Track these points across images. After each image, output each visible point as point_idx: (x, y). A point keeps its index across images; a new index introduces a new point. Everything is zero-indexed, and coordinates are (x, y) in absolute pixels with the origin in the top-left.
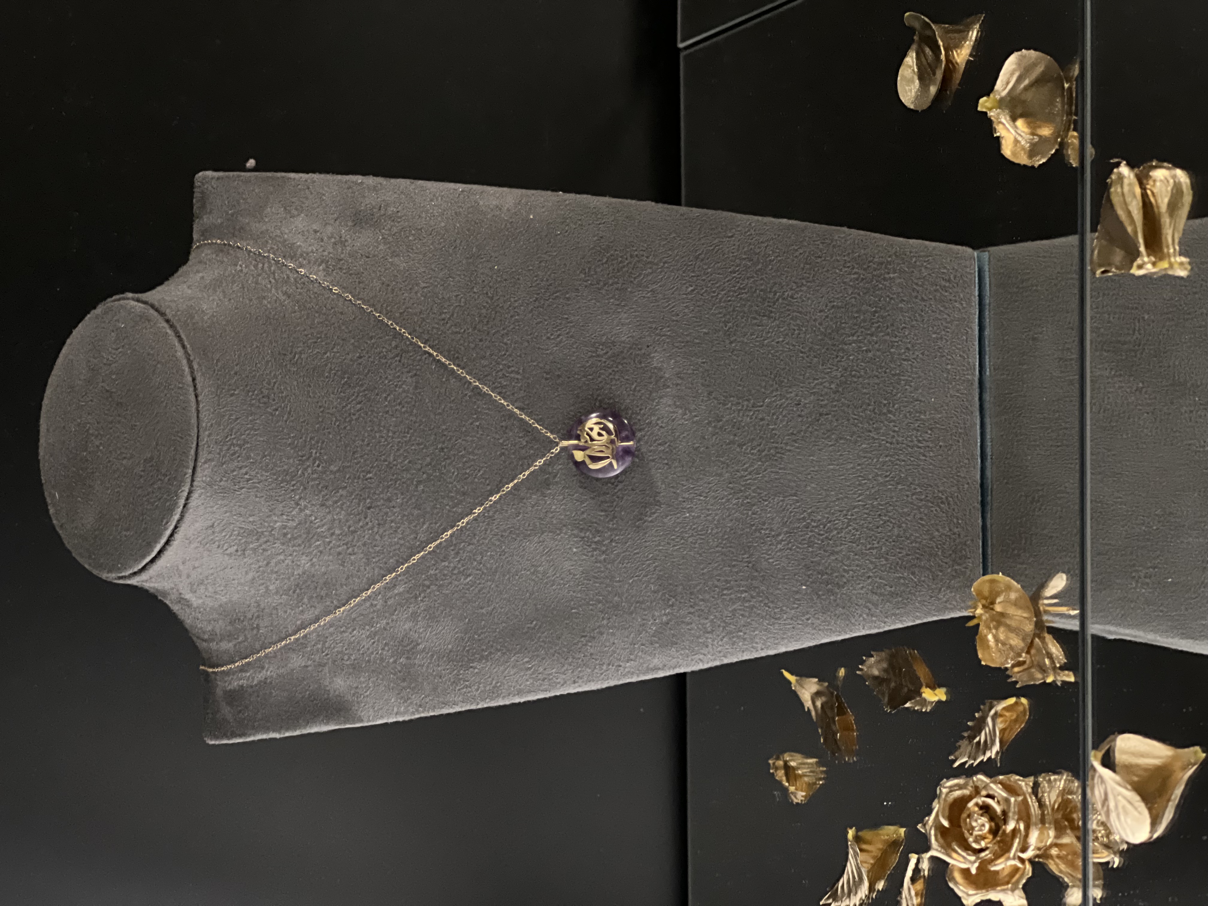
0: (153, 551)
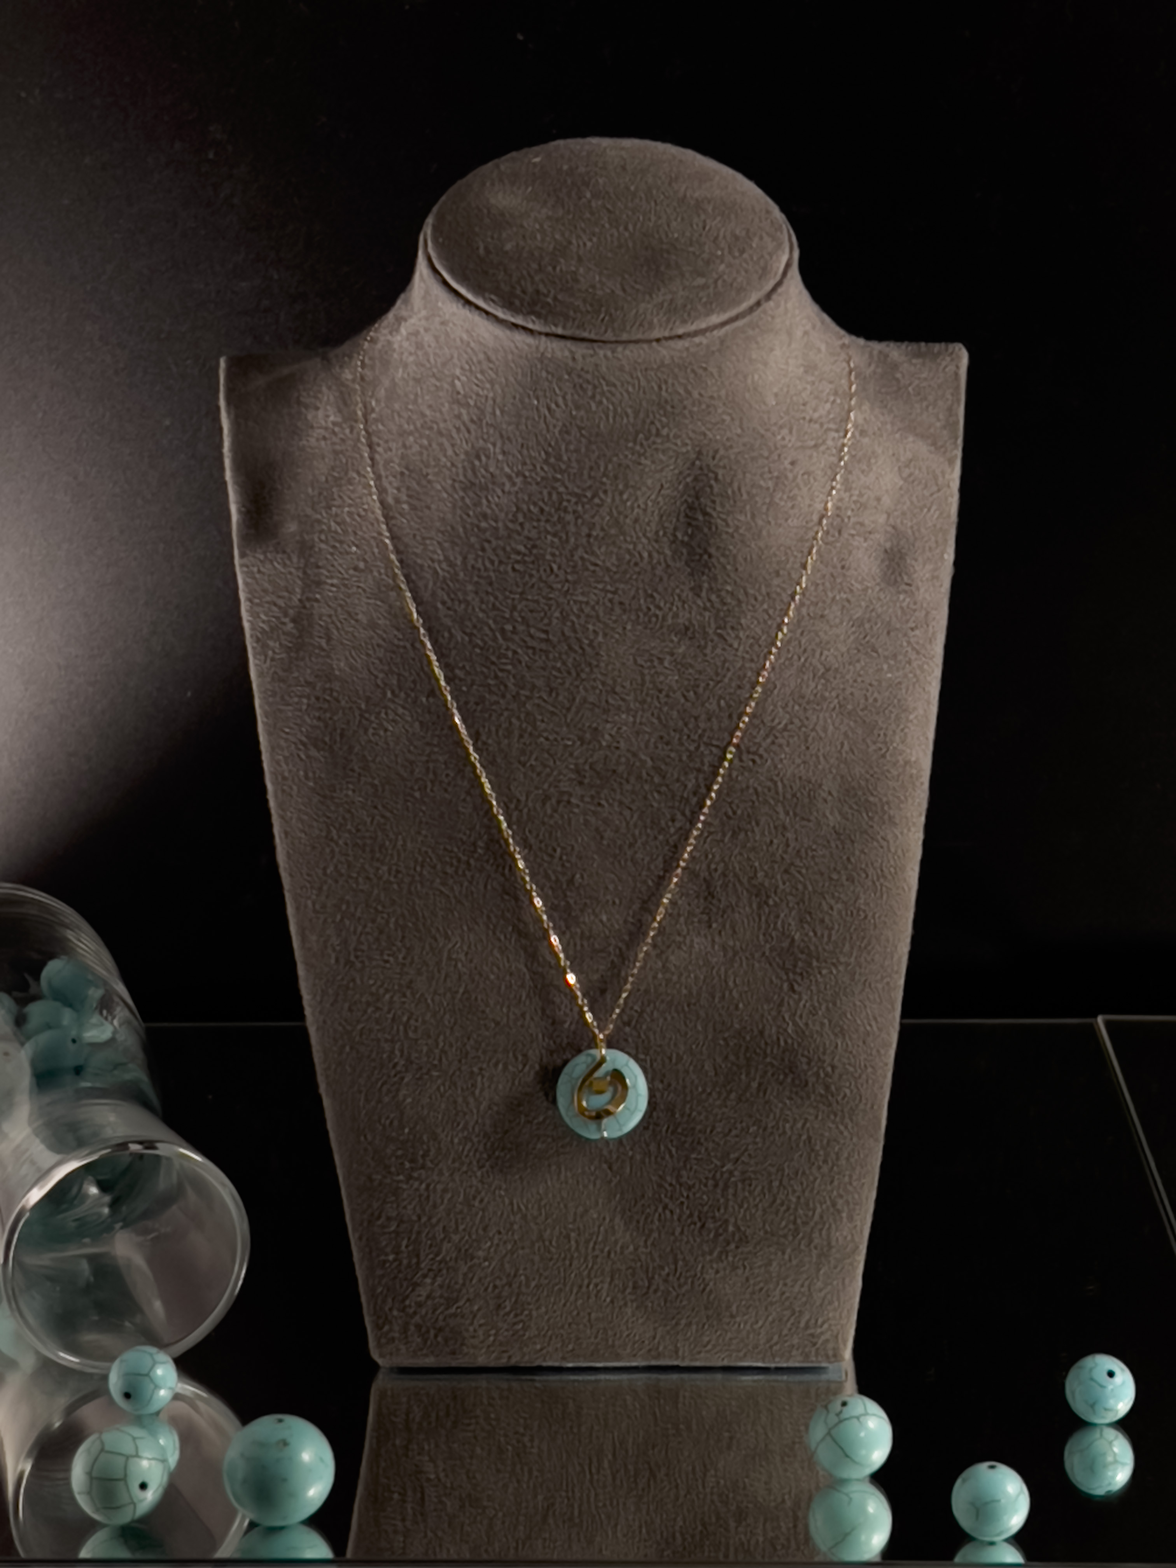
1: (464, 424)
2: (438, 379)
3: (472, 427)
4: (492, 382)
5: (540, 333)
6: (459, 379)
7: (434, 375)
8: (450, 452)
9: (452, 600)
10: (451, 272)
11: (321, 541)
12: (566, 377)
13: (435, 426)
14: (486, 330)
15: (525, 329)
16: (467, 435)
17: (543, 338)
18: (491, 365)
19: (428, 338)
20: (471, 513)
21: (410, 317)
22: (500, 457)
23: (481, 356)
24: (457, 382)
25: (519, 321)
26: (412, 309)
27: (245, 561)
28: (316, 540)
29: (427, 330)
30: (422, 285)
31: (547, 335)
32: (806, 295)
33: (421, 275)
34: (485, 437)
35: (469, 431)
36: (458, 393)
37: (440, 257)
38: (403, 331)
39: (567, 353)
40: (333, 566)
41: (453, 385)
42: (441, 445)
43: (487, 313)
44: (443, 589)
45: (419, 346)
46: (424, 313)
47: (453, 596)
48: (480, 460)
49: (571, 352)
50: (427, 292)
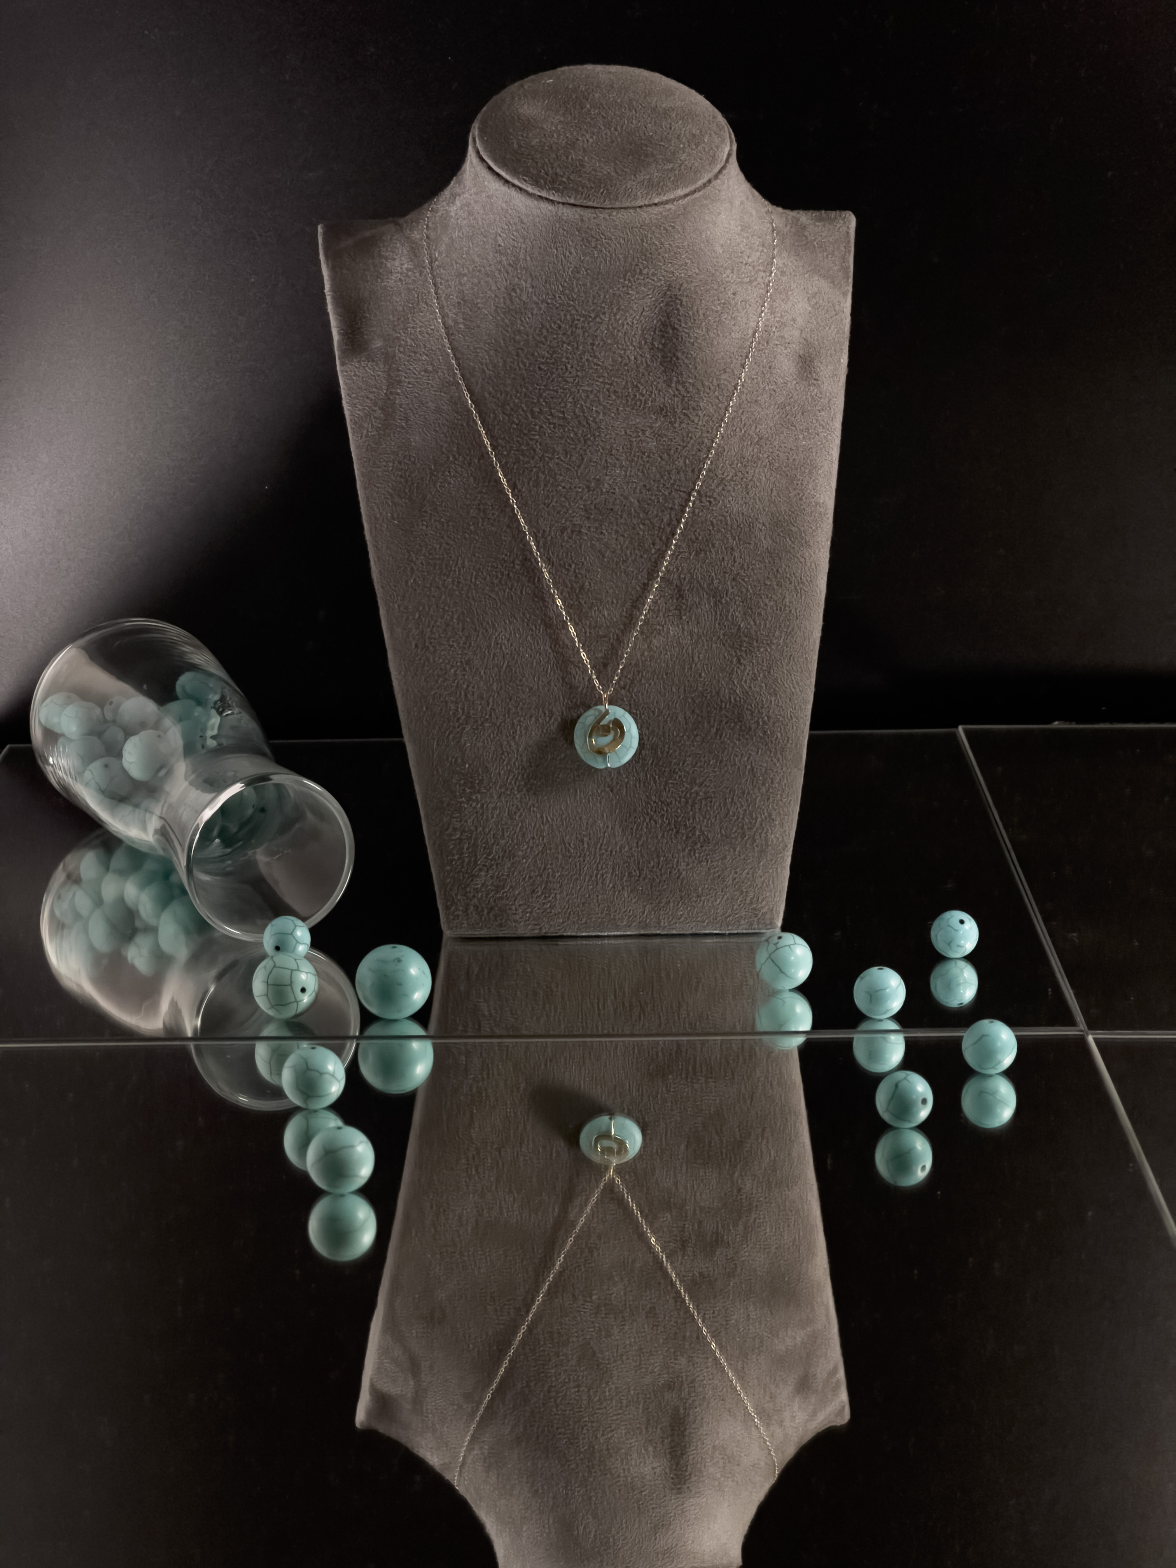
0: (499, 168)
1: (504, 267)
2: (484, 236)
3: (510, 269)
4: (524, 238)
5: (559, 203)
6: (500, 236)
7: (482, 233)
8: (494, 288)
9: (496, 391)
10: (495, 160)
11: (401, 352)
12: (577, 233)
13: (483, 269)
14: (519, 201)
15: (547, 199)
16: (506, 275)
17: (561, 205)
18: (524, 226)
19: (477, 207)
20: (509, 330)
21: (463, 193)
22: (530, 290)
23: (516, 220)
24: (499, 238)
25: (544, 194)
26: (465, 187)
27: (345, 368)
28: (397, 351)
29: (476, 202)
30: (472, 170)
31: (563, 204)
32: (742, 177)
33: (471, 163)
34: (519, 276)
35: (508, 273)
36: (500, 246)
37: (485, 149)
38: (458, 203)
39: (577, 216)
40: (409, 369)
41: (495, 240)
42: (487, 282)
43: (521, 189)
44: (488, 383)
45: (470, 213)
46: (473, 190)
47: (496, 388)
48: (515, 292)
49: (580, 215)
50: (476, 176)
